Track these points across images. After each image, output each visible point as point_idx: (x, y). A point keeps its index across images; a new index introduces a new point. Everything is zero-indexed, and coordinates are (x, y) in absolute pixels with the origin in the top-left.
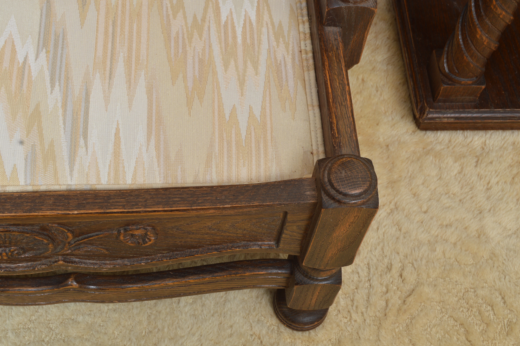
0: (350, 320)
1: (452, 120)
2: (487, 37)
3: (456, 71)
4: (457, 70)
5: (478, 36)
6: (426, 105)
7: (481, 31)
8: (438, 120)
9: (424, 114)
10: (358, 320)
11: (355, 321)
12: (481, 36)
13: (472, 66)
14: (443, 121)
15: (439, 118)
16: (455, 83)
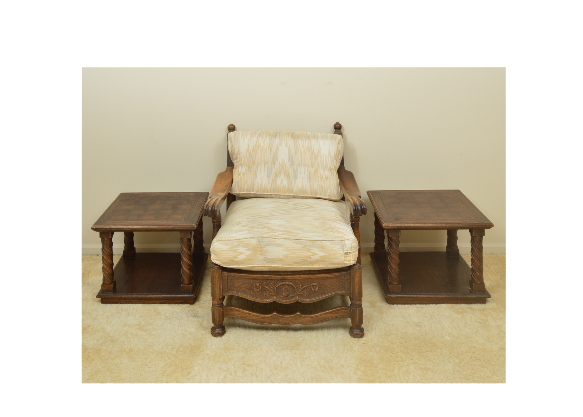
3: (392, 280)
7: (393, 265)
12: (393, 267)
13: (395, 278)
16: (392, 284)
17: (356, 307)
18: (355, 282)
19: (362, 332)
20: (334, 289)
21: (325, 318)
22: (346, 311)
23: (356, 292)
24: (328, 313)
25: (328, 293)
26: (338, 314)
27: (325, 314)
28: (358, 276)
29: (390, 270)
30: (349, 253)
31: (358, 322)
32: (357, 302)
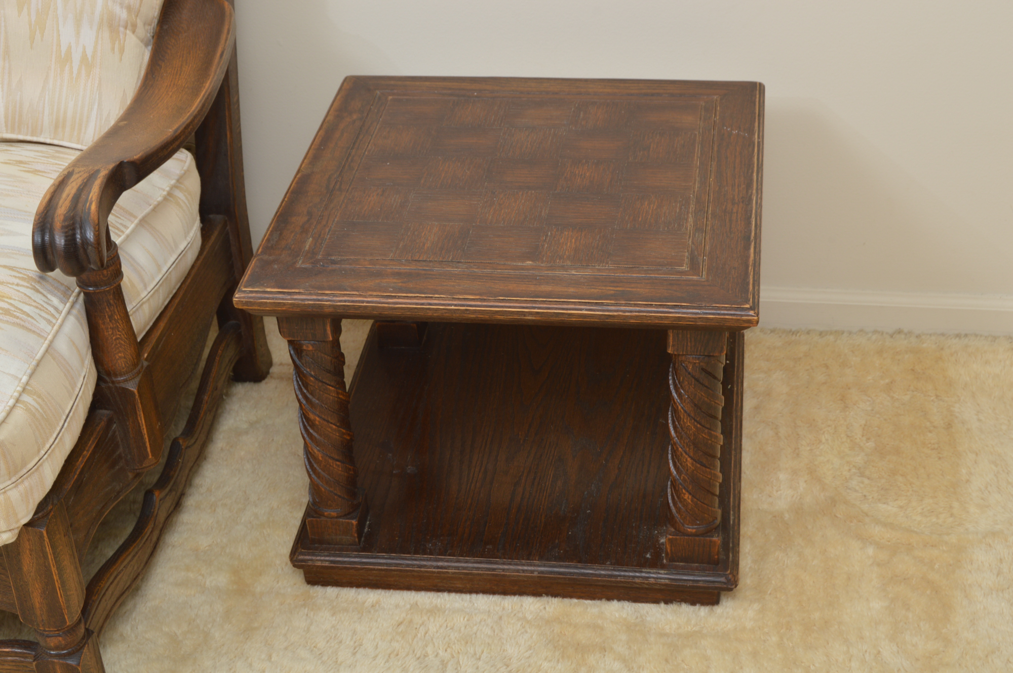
1: (327, 564)
2: (319, 451)
3: (317, 500)
8: (310, 563)
15: (312, 560)
16: (319, 515)
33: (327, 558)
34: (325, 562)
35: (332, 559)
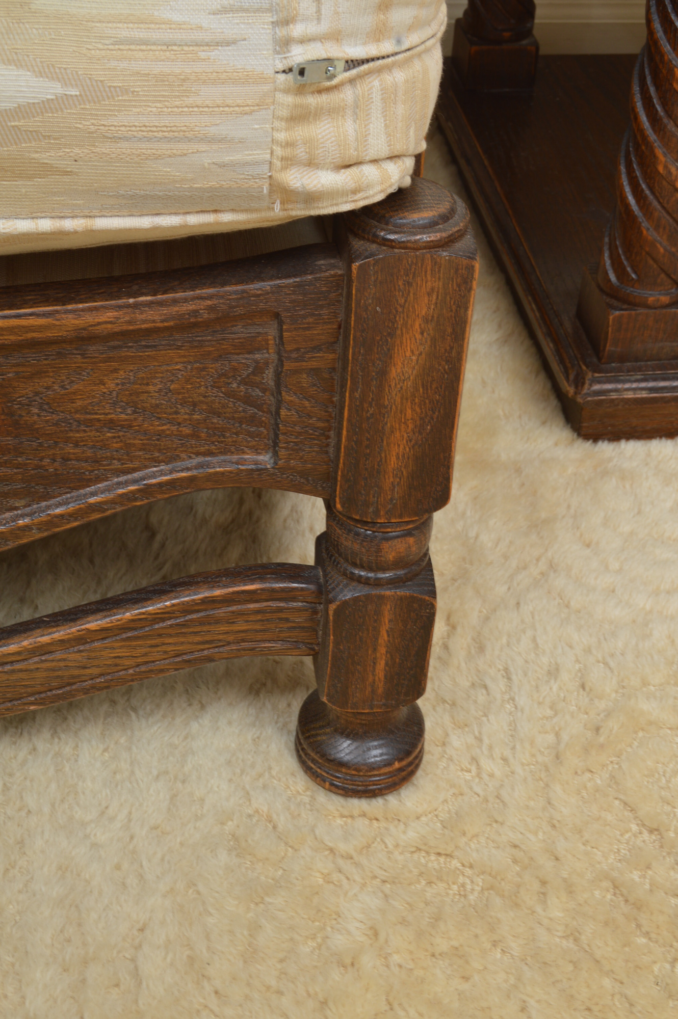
0: (479, 775)
1: (644, 395)
3: (634, 276)
4: (635, 272)
5: (661, 169)
6: (584, 368)
7: (665, 155)
8: (614, 396)
9: (583, 384)
10: (498, 773)
11: (491, 775)
12: (666, 167)
13: (662, 250)
14: (625, 396)
15: (616, 390)
16: (630, 303)
17: (378, 583)
18: (394, 372)
19: (408, 753)
20: (160, 434)
21: (76, 672)
22: (280, 610)
23: (393, 462)
24: (105, 633)
25: (98, 480)
26: (198, 639)
27: (80, 640)
28: (426, 320)
29: (631, 199)
30: (352, 64)
31: (380, 691)
32: (385, 546)
33: (643, 385)
34: (639, 392)
35: (651, 384)
